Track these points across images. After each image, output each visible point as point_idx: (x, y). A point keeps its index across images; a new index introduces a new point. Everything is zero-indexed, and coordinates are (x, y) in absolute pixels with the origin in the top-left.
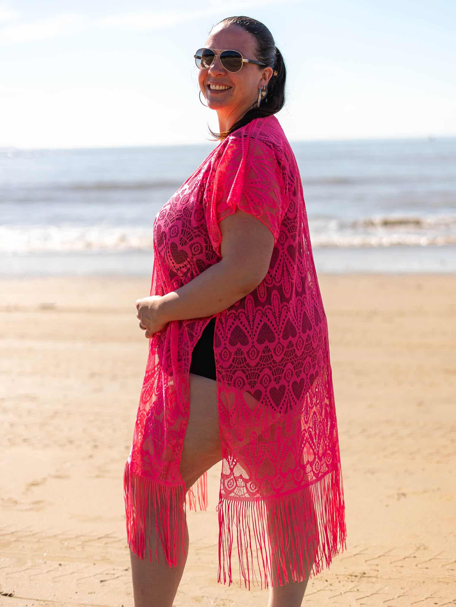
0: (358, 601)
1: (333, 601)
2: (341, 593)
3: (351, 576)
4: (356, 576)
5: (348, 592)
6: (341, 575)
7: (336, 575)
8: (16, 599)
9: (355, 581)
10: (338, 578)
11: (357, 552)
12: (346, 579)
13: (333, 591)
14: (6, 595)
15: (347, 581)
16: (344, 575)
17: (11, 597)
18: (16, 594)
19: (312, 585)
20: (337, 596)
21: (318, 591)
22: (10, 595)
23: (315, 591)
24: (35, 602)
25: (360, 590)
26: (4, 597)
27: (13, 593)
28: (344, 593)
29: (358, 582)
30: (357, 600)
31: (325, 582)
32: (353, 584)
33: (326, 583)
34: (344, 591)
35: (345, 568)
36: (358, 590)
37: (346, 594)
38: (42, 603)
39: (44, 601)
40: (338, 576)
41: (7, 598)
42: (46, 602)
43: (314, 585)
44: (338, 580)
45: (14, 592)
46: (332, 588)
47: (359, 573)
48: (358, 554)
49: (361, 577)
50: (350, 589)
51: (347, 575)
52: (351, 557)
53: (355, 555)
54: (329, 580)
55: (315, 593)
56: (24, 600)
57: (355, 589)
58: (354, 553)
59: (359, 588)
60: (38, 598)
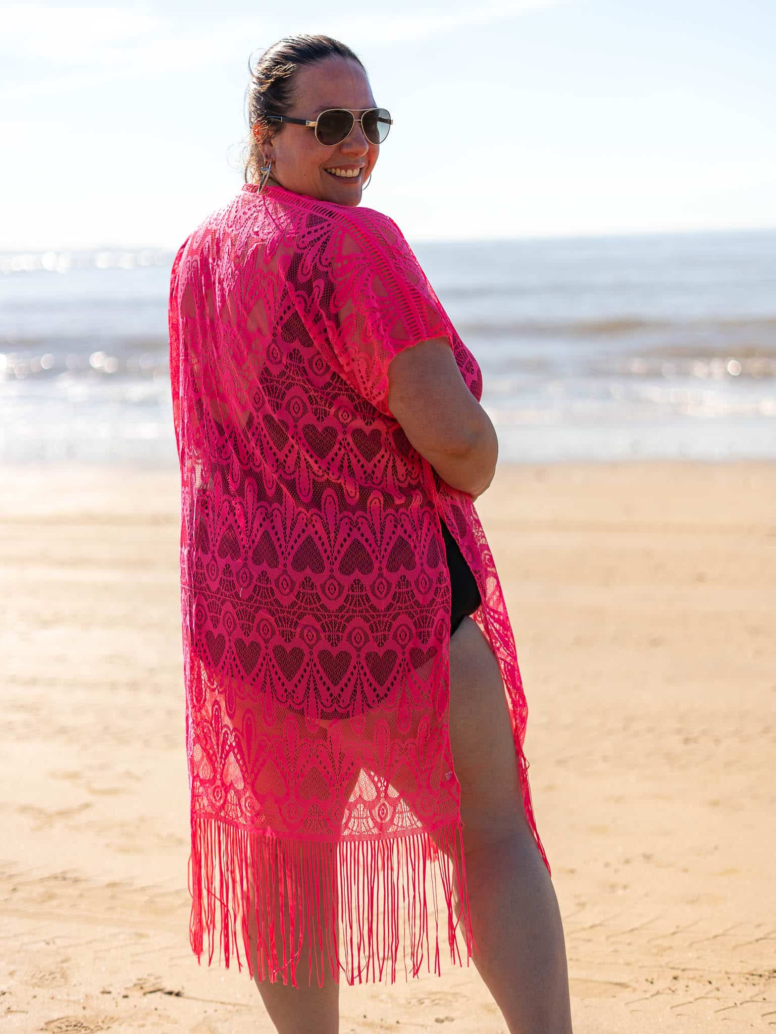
0: (765, 1017)
1: (723, 1017)
2: (736, 1004)
3: (753, 975)
4: (760, 976)
5: (747, 1002)
6: (733, 973)
7: (727, 973)
8: (187, 1001)
9: (759, 984)
10: (729, 978)
11: (762, 936)
12: (744, 980)
13: (722, 1000)
14: (170, 993)
15: (746, 984)
16: (740, 973)
17: (179, 997)
18: (186, 992)
19: (685, 988)
20: (729, 1008)
21: (696, 999)
22: (178, 994)
23: (692, 999)
24: (219, 1006)
25: (768, 1000)
26: (167, 997)
27: (181, 990)
28: (741, 1004)
29: (765, 985)
30: (764, 1015)
31: (707, 984)
32: (756, 990)
33: (709, 987)
34: (741, 1001)
35: (741, 962)
36: (764, 999)
37: (744, 1005)
38: (230, 1007)
39: (235, 1005)
40: (730, 976)
41: (173, 998)
42: (237, 1007)
43: (688, 989)
44: (729, 982)
45: (183, 988)
46: (719, 994)
47: (765, 971)
48: (762, 939)
49: (769, 978)
50: (751, 998)
51: (746, 974)
52: (750, 943)
53: (757, 940)
54: (714, 982)
55: (691, 1002)
56: (200, 1003)
57: (760, 998)
58: (757, 937)
59: (765, 996)
60: (224, 1000)
